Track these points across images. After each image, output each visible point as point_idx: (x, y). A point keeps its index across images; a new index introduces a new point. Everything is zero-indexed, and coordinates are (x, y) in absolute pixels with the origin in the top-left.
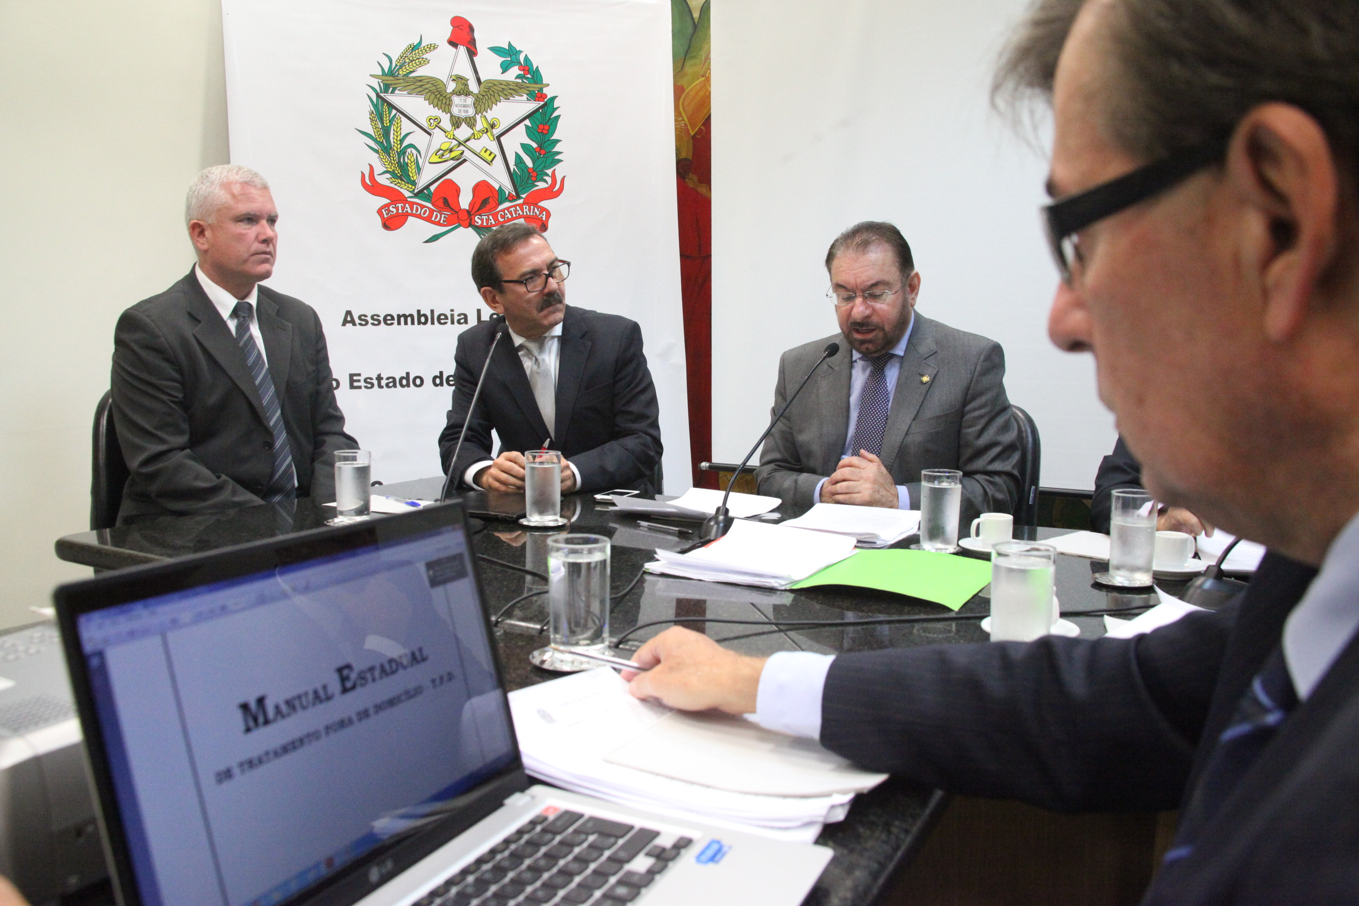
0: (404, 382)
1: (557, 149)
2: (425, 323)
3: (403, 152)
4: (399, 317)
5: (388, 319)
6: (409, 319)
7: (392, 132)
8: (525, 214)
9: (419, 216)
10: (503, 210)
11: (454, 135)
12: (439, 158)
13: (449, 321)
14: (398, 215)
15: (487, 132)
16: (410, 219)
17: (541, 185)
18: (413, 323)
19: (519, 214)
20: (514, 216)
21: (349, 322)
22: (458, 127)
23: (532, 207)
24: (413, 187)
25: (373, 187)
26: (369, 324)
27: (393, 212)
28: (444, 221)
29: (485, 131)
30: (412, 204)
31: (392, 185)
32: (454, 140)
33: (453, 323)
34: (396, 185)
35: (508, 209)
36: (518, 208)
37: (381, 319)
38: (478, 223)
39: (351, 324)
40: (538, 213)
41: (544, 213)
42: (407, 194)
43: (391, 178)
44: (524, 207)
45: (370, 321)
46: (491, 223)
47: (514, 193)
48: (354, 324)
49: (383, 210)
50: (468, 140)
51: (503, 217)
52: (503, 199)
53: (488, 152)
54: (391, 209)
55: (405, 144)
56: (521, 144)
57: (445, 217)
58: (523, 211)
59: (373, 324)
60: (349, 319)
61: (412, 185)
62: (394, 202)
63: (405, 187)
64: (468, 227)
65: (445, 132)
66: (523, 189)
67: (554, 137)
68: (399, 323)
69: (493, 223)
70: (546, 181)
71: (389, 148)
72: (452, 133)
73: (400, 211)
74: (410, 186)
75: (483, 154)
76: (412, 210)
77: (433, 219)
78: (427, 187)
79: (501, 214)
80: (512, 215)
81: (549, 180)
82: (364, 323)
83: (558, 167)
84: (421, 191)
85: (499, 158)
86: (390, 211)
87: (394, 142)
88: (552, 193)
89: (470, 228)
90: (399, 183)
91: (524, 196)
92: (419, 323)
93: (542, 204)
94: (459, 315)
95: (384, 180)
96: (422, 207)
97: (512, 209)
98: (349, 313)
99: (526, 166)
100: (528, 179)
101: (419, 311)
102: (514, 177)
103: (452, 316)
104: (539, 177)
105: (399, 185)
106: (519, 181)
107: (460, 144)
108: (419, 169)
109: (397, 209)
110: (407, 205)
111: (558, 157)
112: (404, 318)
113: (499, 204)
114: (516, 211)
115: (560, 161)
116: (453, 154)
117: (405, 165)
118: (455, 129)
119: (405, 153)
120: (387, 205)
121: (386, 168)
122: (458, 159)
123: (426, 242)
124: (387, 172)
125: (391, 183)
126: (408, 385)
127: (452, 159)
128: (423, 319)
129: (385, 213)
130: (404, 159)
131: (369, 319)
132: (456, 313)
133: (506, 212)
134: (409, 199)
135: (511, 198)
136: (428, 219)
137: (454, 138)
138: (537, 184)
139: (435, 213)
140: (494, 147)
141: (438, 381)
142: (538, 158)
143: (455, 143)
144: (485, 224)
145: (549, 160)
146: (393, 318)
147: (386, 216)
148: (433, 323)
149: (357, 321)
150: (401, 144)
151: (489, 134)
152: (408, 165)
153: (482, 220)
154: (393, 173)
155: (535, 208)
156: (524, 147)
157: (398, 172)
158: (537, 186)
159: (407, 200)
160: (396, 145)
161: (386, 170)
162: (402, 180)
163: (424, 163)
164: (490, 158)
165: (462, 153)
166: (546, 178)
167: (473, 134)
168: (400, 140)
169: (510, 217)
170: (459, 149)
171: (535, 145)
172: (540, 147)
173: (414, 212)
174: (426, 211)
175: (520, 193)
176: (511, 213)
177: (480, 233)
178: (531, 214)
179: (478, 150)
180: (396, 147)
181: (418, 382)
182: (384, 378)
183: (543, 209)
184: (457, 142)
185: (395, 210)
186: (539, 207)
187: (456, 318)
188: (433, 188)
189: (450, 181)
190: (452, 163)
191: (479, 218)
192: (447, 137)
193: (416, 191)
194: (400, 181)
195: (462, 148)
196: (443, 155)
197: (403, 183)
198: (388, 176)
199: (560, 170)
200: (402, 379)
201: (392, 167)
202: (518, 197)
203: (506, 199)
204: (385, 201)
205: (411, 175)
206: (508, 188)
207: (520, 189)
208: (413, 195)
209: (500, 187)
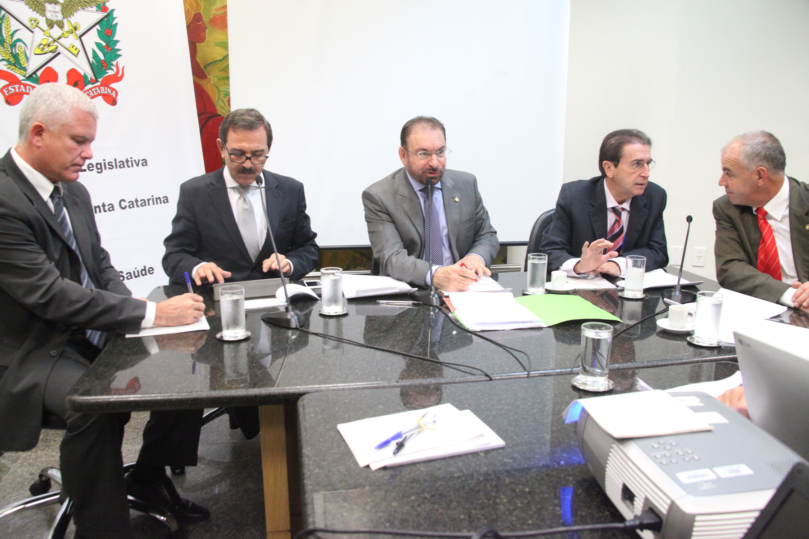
1: (117, 47)
3: (13, 45)
7: (3, 28)
8: (102, 93)
10: (88, 90)
11: (50, 34)
12: (41, 50)
14: (15, 94)
15: (72, 33)
16: (26, 96)
17: (110, 72)
19: (98, 93)
22: (52, 28)
23: (106, 88)
24: (25, 72)
27: (12, 91)
29: (71, 32)
30: (25, 85)
31: (9, 71)
32: (50, 38)
34: (11, 70)
35: (91, 89)
36: (97, 88)
40: (110, 92)
41: (114, 92)
42: (21, 78)
43: (7, 65)
44: (101, 87)
47: (94, 78)
49: (4, 90)
50: (60, 38)
52: (87, 82)
53: (75, 48)
54: (10, 88)
55: (15, 38)
56: (95, 42)
58: (100, 91)
61: (24, 71)
62: (12, 84)
63: (19, 72)
65: (44, 31)
66: (99, 75)
67: (115, 39)
70: (113, 70)
71: (2, 41)
72: (48, 32)
73: (17, 91)
74: (23, 71)
75: (71, 49)
76: (26, 89)
78: (35, 73)
80: (94, 93)
81: (115, 68)
83: (119, 60)
84: (31, 76)
85: (82, 53)
86: (9, 91)
87: (6, 37)
88: (117, 78)
90: (13, 69)
91: (100, 80)
93: (112, 85)
95: (3, 66)
97: (94, 89)
99: (100, 59)
100: (102, 68)
102: (93, 65)
104: (108, 67)
105: (14, 70)
106: (96, 69)
107: (54, 41)
108: (27, 59)
109: (15, 88)
110: (22, 86)
111: (119, 53)
113: (85, 86)
114: (96, 91)
115: (120, 55)
116: (51, 48)
117: (17, 56)
118: (50, 29)
119: (15, 46)
120: (7, 86)
122: (54, 52)
124: (3, 60)
125: (8, 68)
127: (50, 52)
129: (6, 92)
130: (15, 51)
133: (90, 91)
134: (23, 82)
135: (92, 82)
137: (50, 36)
138: (107, 71)
140: (78, 44)
142: (107, 53)
143: (51, 40)
145: (114, 55)
147: (7, 94)
150: (12, 38)
151: (73, 34)
152: (19, 56)
154: (8, 61)
155: (108, 88)
156: (98, 44)
157: (12, 60)
158: (108, 73)
159: (21, 83)
160: (8, 39)
161: (2, 58)
162: (16, 67)
163: (30, 53)
164: (76, 52)
165: (57, 48)
166: (112, 67)
167: (63, 34)
168: (11, 35)
169: (93, 95)
170: (54, 44)
171: (104, 44)
172: (107, 46)
173: (29, 91)
175: (97, 78)
176: (93, 92)
178: (106, 93)
179: (67, 46)
180: (8, 41)
183: (113, 90)
184: (52, 39)
185: (13, 90)
186: (110, 88)
188: (39, 73)
189: (50, 69)
190: (50, 55)
192: (45, 34)
193: (27, 75)
194: (14, 67)
195: (56, 44)
196: (43, 49)
197: (17, 69)
198: (5, 63)
199: (121, 62)
201: (7, 56)
202: (97, 81)
203: (89, 82)
204: (6, 83)
205: (22, 63)
206: (90, 75)
207: (97, 75)
208: (25, 78)
209: (85, 74)
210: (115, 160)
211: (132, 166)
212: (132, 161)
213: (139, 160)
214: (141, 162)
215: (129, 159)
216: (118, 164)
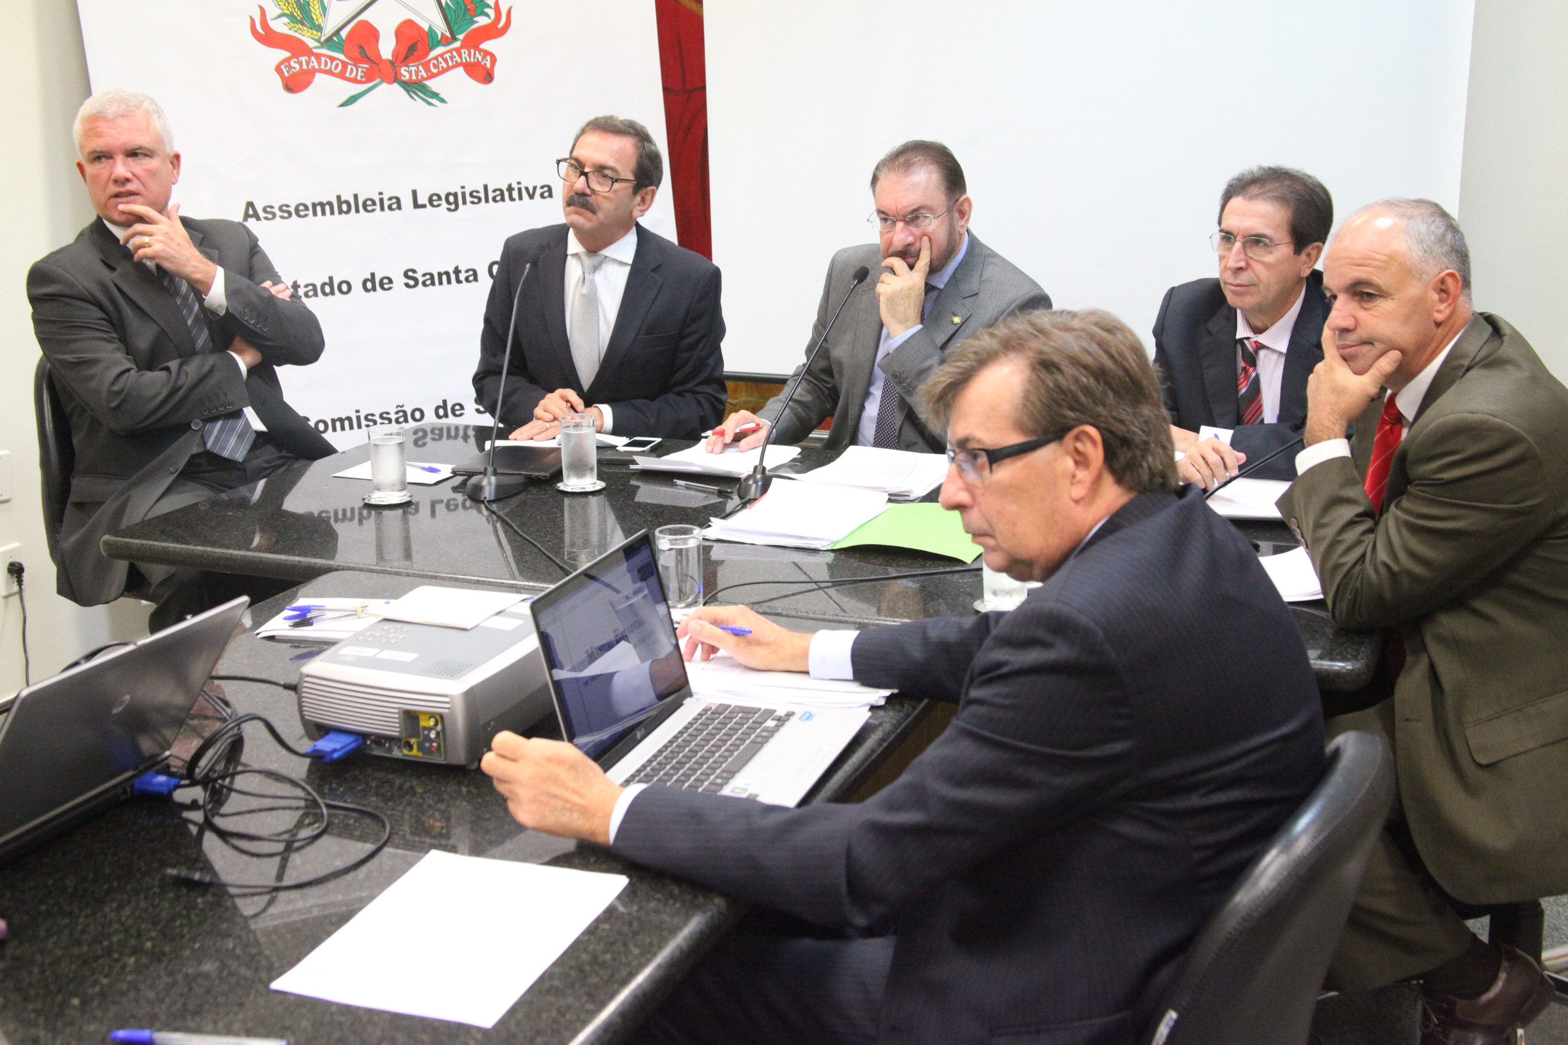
0: (327, 289)
2: (348, 212)
4: (314, 205)
5: (300, 210)
6: (327, 208)
8: (464, 61)
9: (329, 72)
10: (436, 58)
13: (378, 207)
14: (302, 72)
16: (318, 76)
17: (482, 21)
18: (332, 213)
19: (456, 61)
20: (450, 64)
21: (251, 216)
23: (472, 51)
24: (319, 34)
25: (268, 38)
26: (278, 217)
27: (295, 68)
28: (362, 77)
30: (318, 57)
31: (292, 33)
33: (382, 209)
34: (297, 32)
35: (442, 55)
36: (454, 53)
37: (292, 209)
38: (405, 77)
39: (254, 219)
40: (480, 58)
41: (488, 58)
42: (311, 44)
43: (289, 23)
44: (462, 51)
45: (279, 213)
46: (422, 76)
47: (448, 34)
48: (258, 219)
49: (283, 67)
51: (436, 66)
52: (435, 42)
54: (292, 64)
57: (362, 72)
58: (461, 57)
59: (282, 217)
60: (251, 212)
61: (317, 31)
62: (295, 55)
63: (309, 34)
64: (392, 83)
66: (460, 27)
68: (315, 214)
69: (425, 75)
70: (488, 15)
73: (305, 67)
74: (315, 32)
76: (319, 64)
77: (348, 75)
78: (337, 33)
79: (434, 64)
80: (447, 63)
81: (491, 13)
82: (270, 216)
84: (329, 39)
86: (290, 67)
89: (396, 86)
90: (300, 29)
91: (461, 37)
92: (341, 212)
93: (486, 46)
94: (390, 199)
95: (280, 26)
96: (332, 59)
97: (447, 55)
98: (250, 204)
100: (465, 15)
101: (339, 198)
102: (447, 11)
103: (382, 200)
104: (478, 11)
105: (300, 31)
106: (454, 16)
108: (325, 10)
109: (300, 64)
110: (313, 59)
112: (321, 207)
113: (430, 50)
114: (452, 58)
117: (306, 6)
120: (288, 60)
121: (282, 9)
123: (342, 105)
124: (283, 15)
125: (290, 29)
126: (332, 293)
128: (345, 207)
129: (285, 71)
131: (276, 211)
132: (385, 197)
133: (440, 59)
134: (315, 51)
135: (445, 41)
136: (342, 76)
138: (476, 19)
139: (349, 67)
141: (369, 285)
144: (414, 77)
146: (307, 208)
147: (286, 74)
148: (357, 211)
149: (262, 215)
152: (309, 5)
153: (410, 73)
154: (291, 17)
155: (477, 53)
157: (297, 14)
158: (477, 22)
159: (312, 52)
161: (280, 12)
162: (303, 24)
163: (330, 0)
166: (487, 10)
169: (445, 66)
173: (323, 67)
174: (337, 65)
175: (456, 34)
176: (446, 61)
177: (409, 89)
178: (472, 60)
181: (345, 287)
182: (302, 286)
183: (486, 53)
185: (297, 66)
186: (480, 50)
187: (386, 203)
188: (344, 33)
189: (365, 22)
191: (405, 70)
193: (323, 39)
194: (301, 26)
197: (305, 28)
198: (285, 20)
200: (324, 285)
201: (290, 8)
202: (454, 39)
203: (438, 42)
204: (285, 54)
205: (314, 17)
206: (440, 27)
207: (455, 29)
208: (318, 44)
209: (430, 27)
210: (486, 187)
211: (521, 198)
212: (520, 190)
213: (535, 188)
214: (539, 191)
215: (515, 186)
216: (491, 195)
